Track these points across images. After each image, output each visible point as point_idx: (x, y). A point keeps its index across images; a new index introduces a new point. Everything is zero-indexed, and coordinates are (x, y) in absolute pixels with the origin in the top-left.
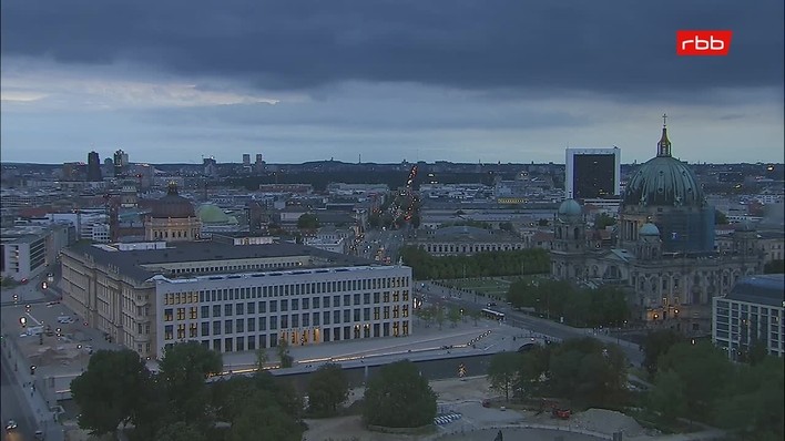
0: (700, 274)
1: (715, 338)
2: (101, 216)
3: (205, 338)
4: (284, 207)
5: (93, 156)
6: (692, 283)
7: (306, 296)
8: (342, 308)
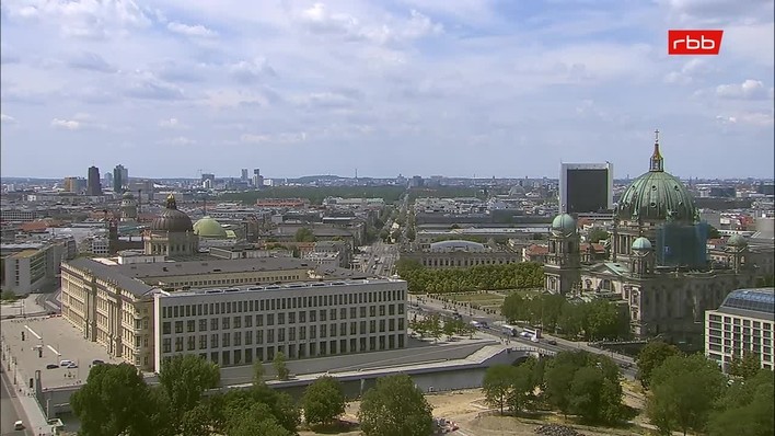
0: (693, 288)
1: (708, 351)
2: (101, 230)
3: (203, 351)
4: (281, 221)
5: (94, 171)
6: (685, 297)
7: (303, 309)
8: (339, 322)
